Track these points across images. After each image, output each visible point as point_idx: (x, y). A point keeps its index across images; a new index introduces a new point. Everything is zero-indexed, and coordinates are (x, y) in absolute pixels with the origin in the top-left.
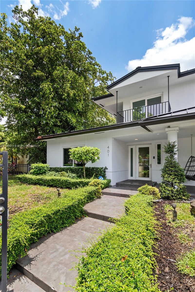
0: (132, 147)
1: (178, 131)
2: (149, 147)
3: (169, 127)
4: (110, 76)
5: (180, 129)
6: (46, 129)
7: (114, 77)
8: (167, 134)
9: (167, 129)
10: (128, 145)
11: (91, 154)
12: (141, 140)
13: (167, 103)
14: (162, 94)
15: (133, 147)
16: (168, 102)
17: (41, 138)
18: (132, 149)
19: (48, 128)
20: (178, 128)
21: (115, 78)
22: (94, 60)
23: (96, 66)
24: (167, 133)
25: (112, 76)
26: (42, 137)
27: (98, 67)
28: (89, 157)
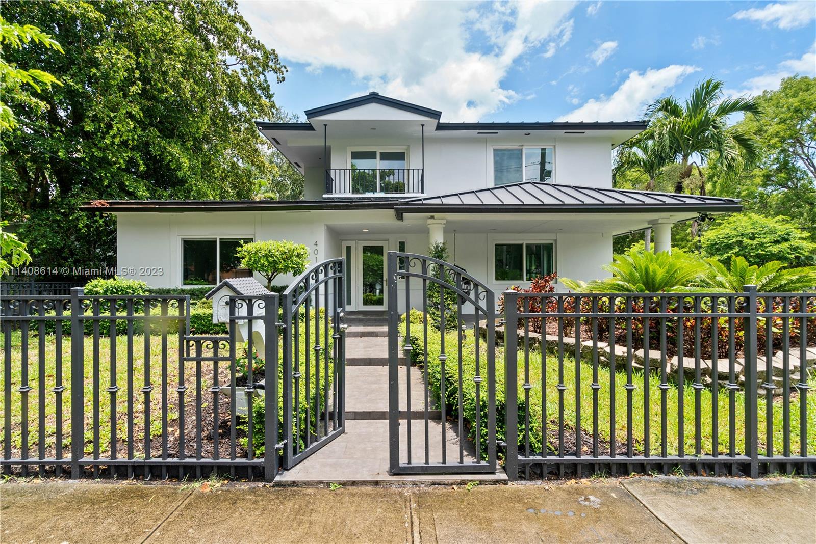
0: (349, 244)
1: (444, 226)
2: (382, 246)
3: (432, 217)
4: (272, 61)
5: (448, 222)
6: (101, 177)
7: (282, 64)
8: (429, 229)
9: (430, 221)
10: (342, 240)
11: (294, 258)
12: (374, 231)
13: (420, 171)
14: (408, 150)
15: (352, 244)
16: (423, 170)
17: (108, 206)
18: (349, 248)
19: (105, 174)
20: (444, 221)
21: (285, 68)
22: (232, 7)
23: (238, 26)
24: (429, 226)
25: (278, 60)
26: (111, 204)
27: (242, 29)
28: (294, 264)
